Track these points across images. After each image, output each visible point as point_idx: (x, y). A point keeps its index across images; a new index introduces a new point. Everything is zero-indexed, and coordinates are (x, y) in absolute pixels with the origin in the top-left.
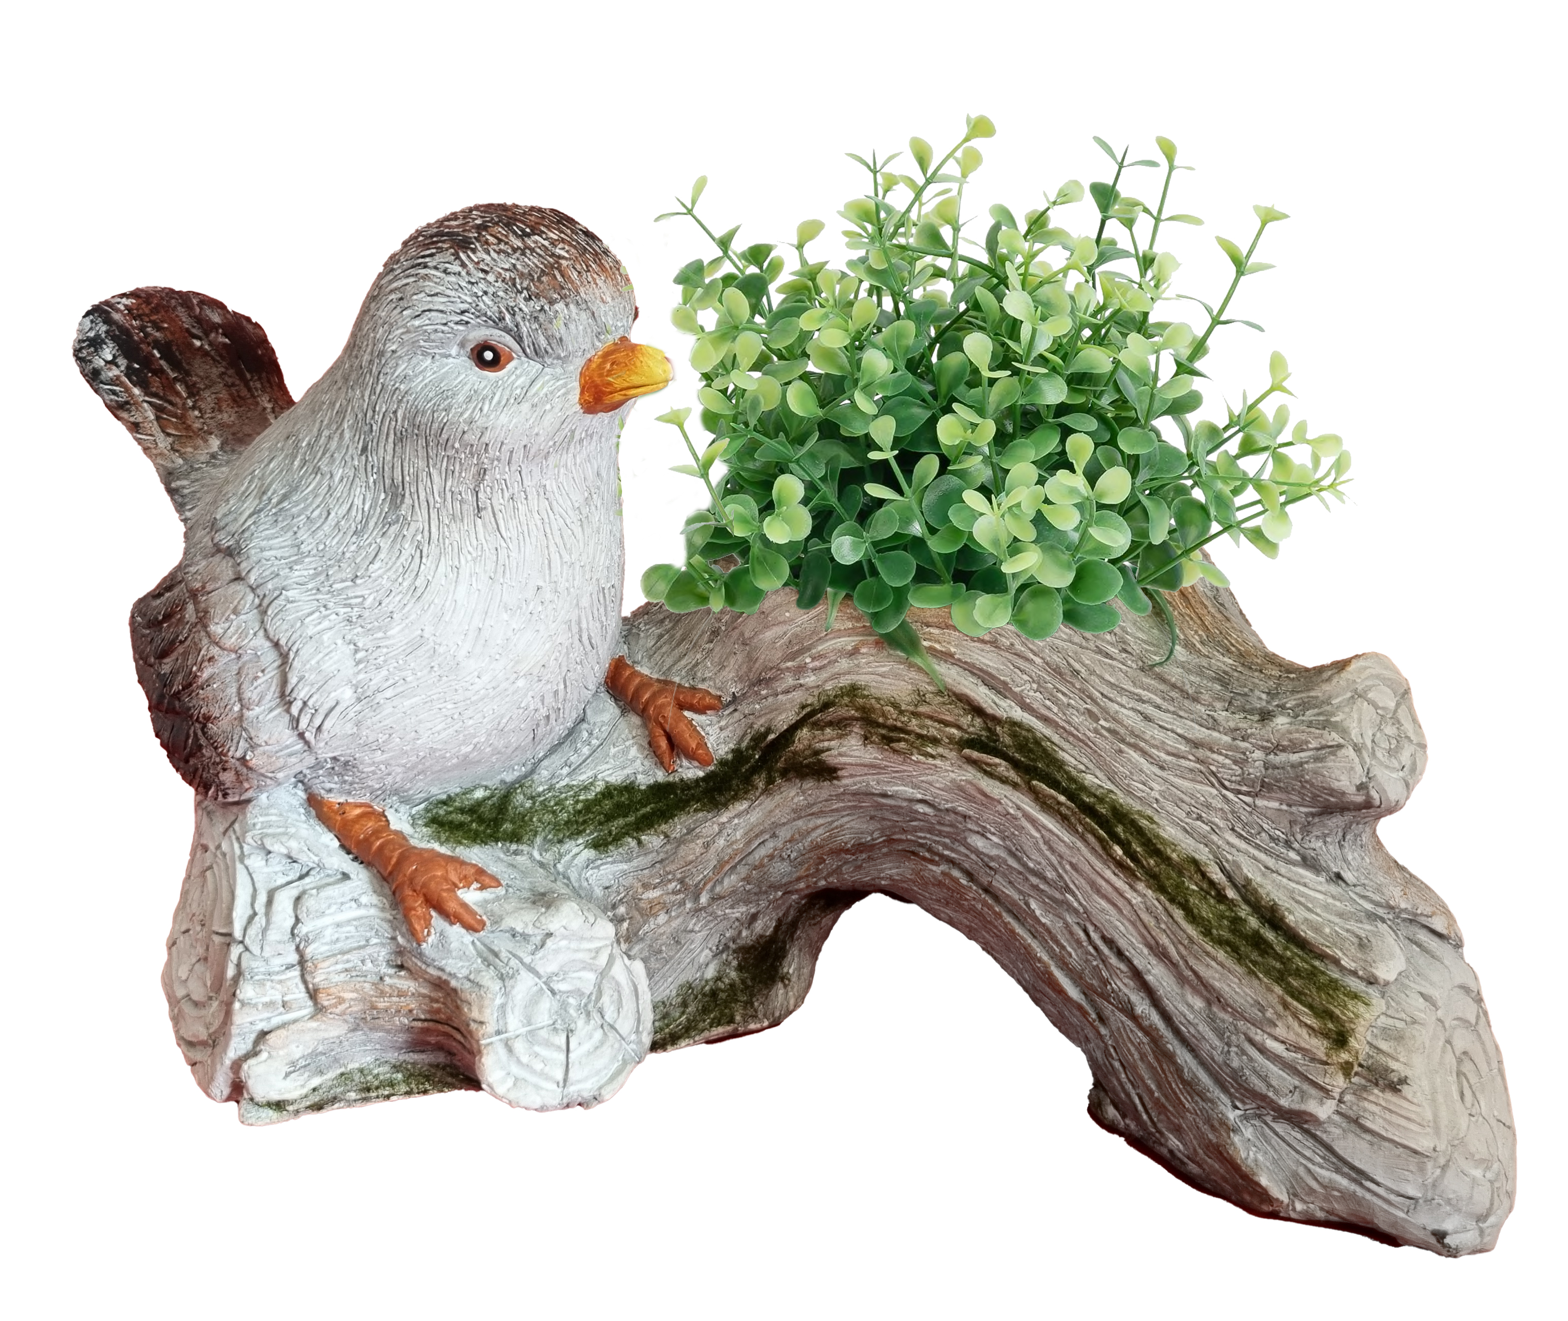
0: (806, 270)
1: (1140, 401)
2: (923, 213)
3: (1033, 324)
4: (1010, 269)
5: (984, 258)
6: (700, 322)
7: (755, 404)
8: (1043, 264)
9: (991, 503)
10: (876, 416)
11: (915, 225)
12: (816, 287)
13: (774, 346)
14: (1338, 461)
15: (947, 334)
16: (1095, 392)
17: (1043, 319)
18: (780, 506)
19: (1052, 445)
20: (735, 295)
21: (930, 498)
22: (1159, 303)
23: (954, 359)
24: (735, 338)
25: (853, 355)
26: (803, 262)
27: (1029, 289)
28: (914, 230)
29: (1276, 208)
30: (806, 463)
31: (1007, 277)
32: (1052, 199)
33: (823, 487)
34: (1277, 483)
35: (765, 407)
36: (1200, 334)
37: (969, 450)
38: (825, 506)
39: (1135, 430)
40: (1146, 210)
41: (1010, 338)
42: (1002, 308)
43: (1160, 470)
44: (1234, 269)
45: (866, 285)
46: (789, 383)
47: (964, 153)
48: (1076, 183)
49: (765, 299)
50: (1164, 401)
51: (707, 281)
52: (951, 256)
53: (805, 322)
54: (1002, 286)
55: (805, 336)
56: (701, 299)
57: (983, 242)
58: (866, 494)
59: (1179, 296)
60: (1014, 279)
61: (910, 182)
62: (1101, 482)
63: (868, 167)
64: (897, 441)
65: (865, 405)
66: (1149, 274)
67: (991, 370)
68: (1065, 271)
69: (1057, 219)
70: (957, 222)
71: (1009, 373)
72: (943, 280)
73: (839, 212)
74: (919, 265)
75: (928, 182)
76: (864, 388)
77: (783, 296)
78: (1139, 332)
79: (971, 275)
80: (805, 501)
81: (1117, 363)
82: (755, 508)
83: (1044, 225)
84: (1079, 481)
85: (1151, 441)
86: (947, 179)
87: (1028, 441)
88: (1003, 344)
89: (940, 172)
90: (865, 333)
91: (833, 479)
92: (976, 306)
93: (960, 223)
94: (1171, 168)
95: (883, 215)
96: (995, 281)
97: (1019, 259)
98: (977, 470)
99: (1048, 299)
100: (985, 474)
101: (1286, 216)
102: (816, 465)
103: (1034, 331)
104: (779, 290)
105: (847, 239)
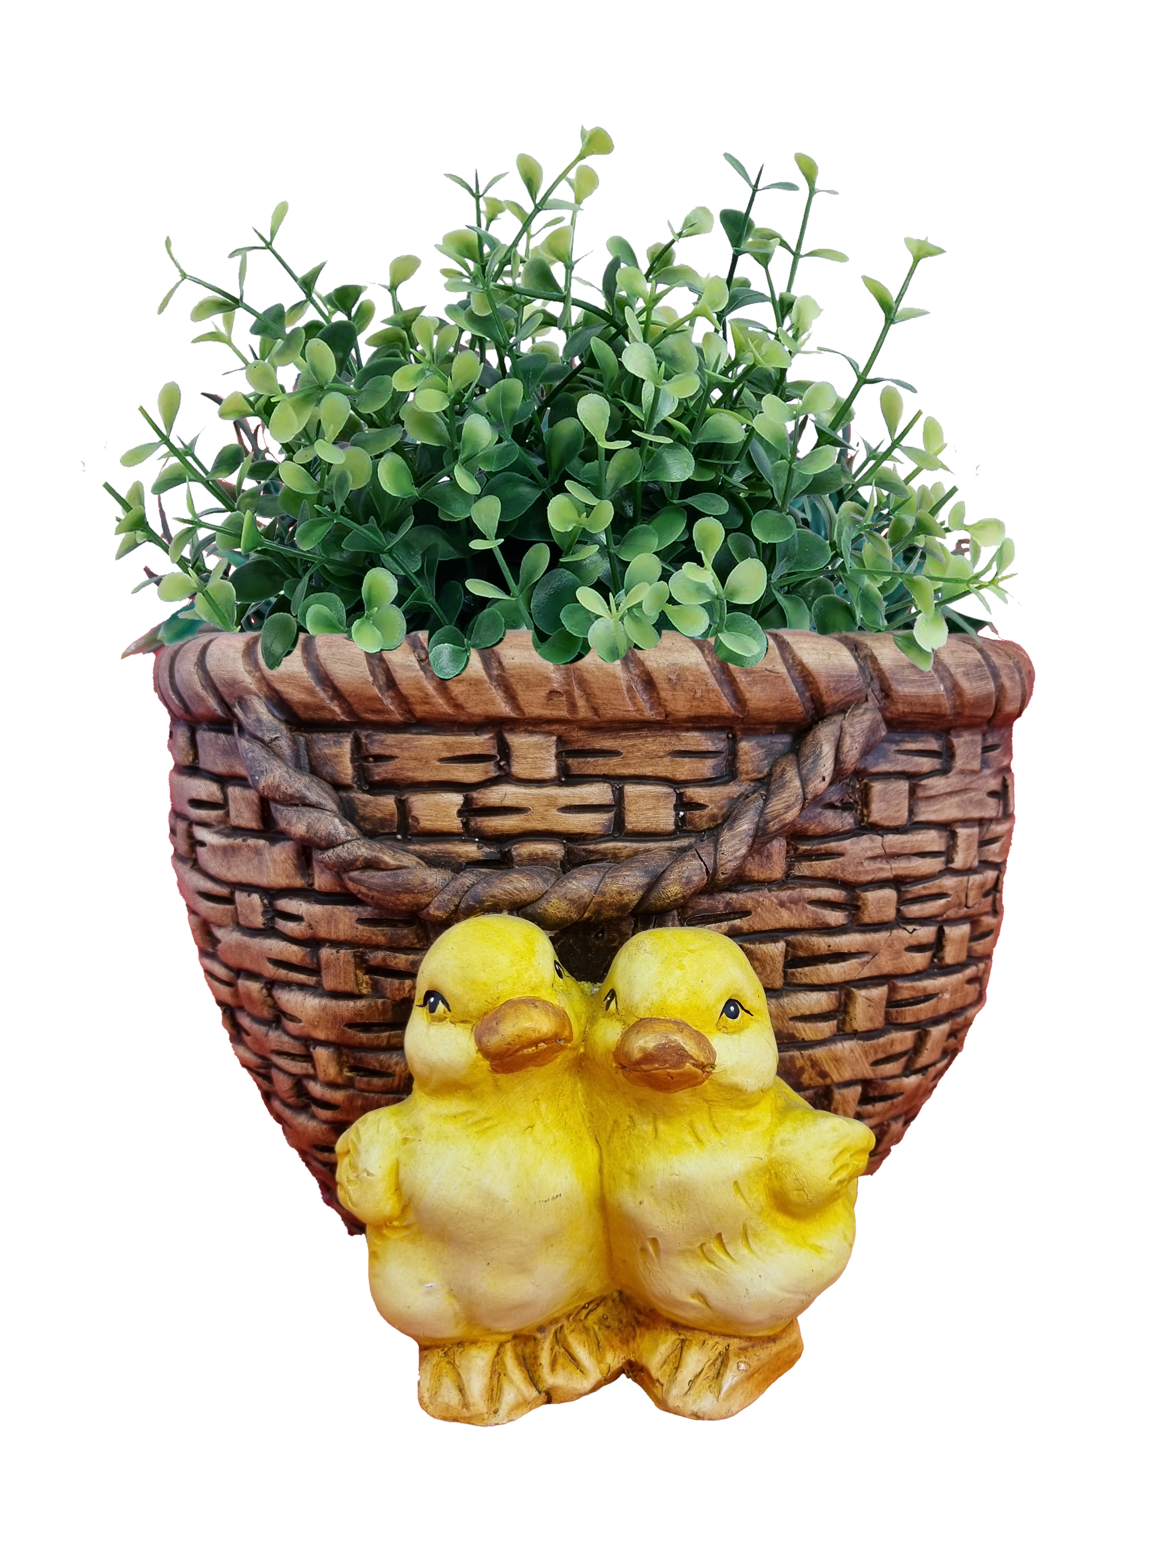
0: (400, 317)
1: (777, 478)
2: (531, 247)
3: (656, 383)
4: (629, 316)
5: (600, 302)
6: (280, 382)
7: (342, 481)
8: (668, 310)
9: (608, 603)
10: (479, 497)
11: (522, 261)
12: (411, 337)
13: (364, 411)
14: (1000, 550)
15: (560, 395)
16: (726, 466)
17: (668, 377)
18: (370, 607)
19: (677, 533)
20: (319, 347)
21: (539, 597)
22: (798, 356)
23: (566, 426)
24: (319, 401)
25: (453, 421)
26: (397, 307)
27: (651, 340)
28: (521, 268)
29: (930, 241)
30: (400, 554)
31: (627, 326)
32: (677, 231)
33: (419, 584)
34: (932, 578)
35: (353, 486)
36: (845, 395)
37: (584, 537)
38: (422, 606)
39: (771, 514)
40: (783, 244)
41: (630, 401)
42: (621, 364)
43: (799, 563)
44: (882, 315)
45: (466, 336)
46: (380, 456)
47: (579, 173)
48: (704, 210)
49: (353, 352)
50: (804, 478)
51: (288, 330)
52: (563, 299)
53: (399, 381)
54: (621, 337)
55: (399, 398)
56: (281, 353)
57: (599, 284)
58: (467, 592)
59: (821, 349)
60: (634, 328)
61: (517, 209)
62: (734, 576)
63: (470, 190)
64: (502, 529)
65: (467, 483)
66: (787, 322)
67: (609, 439)
68: (691, 319)
69: (683, 254)
70: (570, 258)
71: (629, 443)
72: (554, 330)
73: (437, 246)
74: (528, 311)
75: (538, 209)
76: (466, 463)
77: (374, 349)
78: (775, 394)
79: (586, 323)
80: (398, 601)
81: (750, 431)
82: (341, 608)
83: (669, 261)
84: (707, 576)
85: (788, 527)
86: (559, 205)
87: (650, 527)
88: (622, 408)
89: (550, 197)
90: (467, 395)
91: (430, 573)
92: (591, 361)
93: (574, 259)
94: (812, 192)
95: (486, 249)
96: (613, 330)
97: (640, 304)
98: (592, 562)
99: (673, 352)
100: (601, 568)
101: (942, 251)
102: (410, 557)
103: (657, 392)
104: (370, 342)
105: (446, 280)
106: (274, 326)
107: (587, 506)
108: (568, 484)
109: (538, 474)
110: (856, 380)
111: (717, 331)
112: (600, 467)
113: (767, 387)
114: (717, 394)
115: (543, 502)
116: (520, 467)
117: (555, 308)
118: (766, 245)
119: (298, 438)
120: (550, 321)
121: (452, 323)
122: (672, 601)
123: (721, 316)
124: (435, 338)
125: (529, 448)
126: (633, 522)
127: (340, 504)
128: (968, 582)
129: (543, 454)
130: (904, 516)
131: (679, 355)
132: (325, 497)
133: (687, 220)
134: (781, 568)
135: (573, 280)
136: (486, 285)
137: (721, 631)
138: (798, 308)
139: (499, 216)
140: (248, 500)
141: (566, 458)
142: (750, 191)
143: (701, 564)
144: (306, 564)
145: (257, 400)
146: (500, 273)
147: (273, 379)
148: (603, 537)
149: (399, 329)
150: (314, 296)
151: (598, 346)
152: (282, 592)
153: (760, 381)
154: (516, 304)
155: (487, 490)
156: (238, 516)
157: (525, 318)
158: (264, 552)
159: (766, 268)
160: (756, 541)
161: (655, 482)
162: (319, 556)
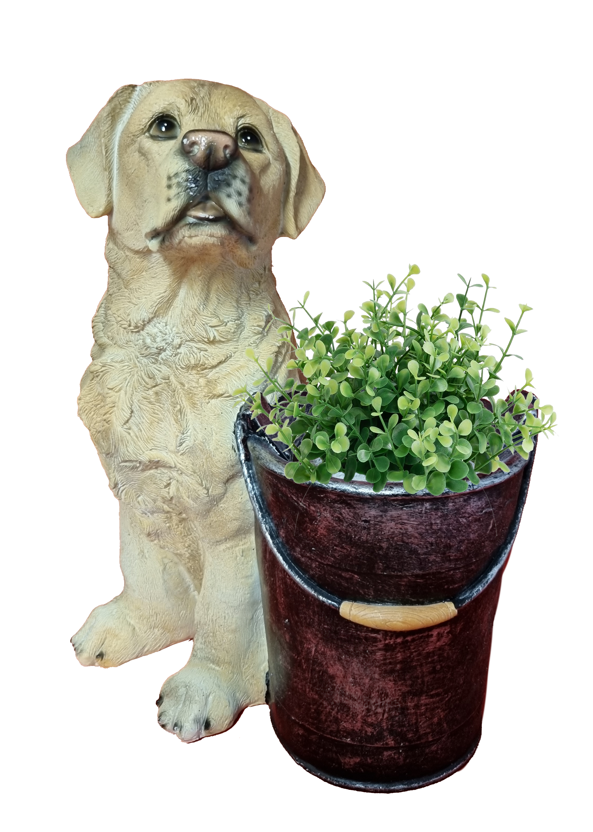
106: (305, 336)
107: (411, 400)
108: (405, 392)
109: (395, 389)
110: (502, 355)
111: (455, 337)
112: (416, 386)
113: (472, 357)
114: (455, 360)
115: (396, 399)
116: (388, 386)
117: (400, 329)
118: (472, 307)
119: (313, 376)
120: (398, 334)
121: (365, 334)
122: (440, 434)
123: (456, 332)
124: (360, 340)
125: (391, 379)
126: (427, 406)
127: (327, 400)
128: (541, 428)
129: (396, 382)
130: (519, 404)
131: (442, 346)
132: (322, 397)
133: (445, 298)
134: (477, 423)
135: (406, 320)
136: (377, 321)
137: (456, 445)
138: (483, 329)
139: (381, 296)
140: (296, 398)
141: (403, 384)
142: (467, 287)
143: (450, 421)
144: (316, 421)
145: (299, 362)
146: (381, 317)
147: (305, 355)
148: (417, 412)
149: (347, 337)
150: (318, 325)
151: (416, 344)
152: (307, 431)
153: (470, 355)
154: (387, 328)
155: (377, 395)
156: (293, 404)
157: (390, 333)
158: (301, 417)
159: (472, 315)
160: (468, 413)
161: (434, 392)
162: (320, 418)
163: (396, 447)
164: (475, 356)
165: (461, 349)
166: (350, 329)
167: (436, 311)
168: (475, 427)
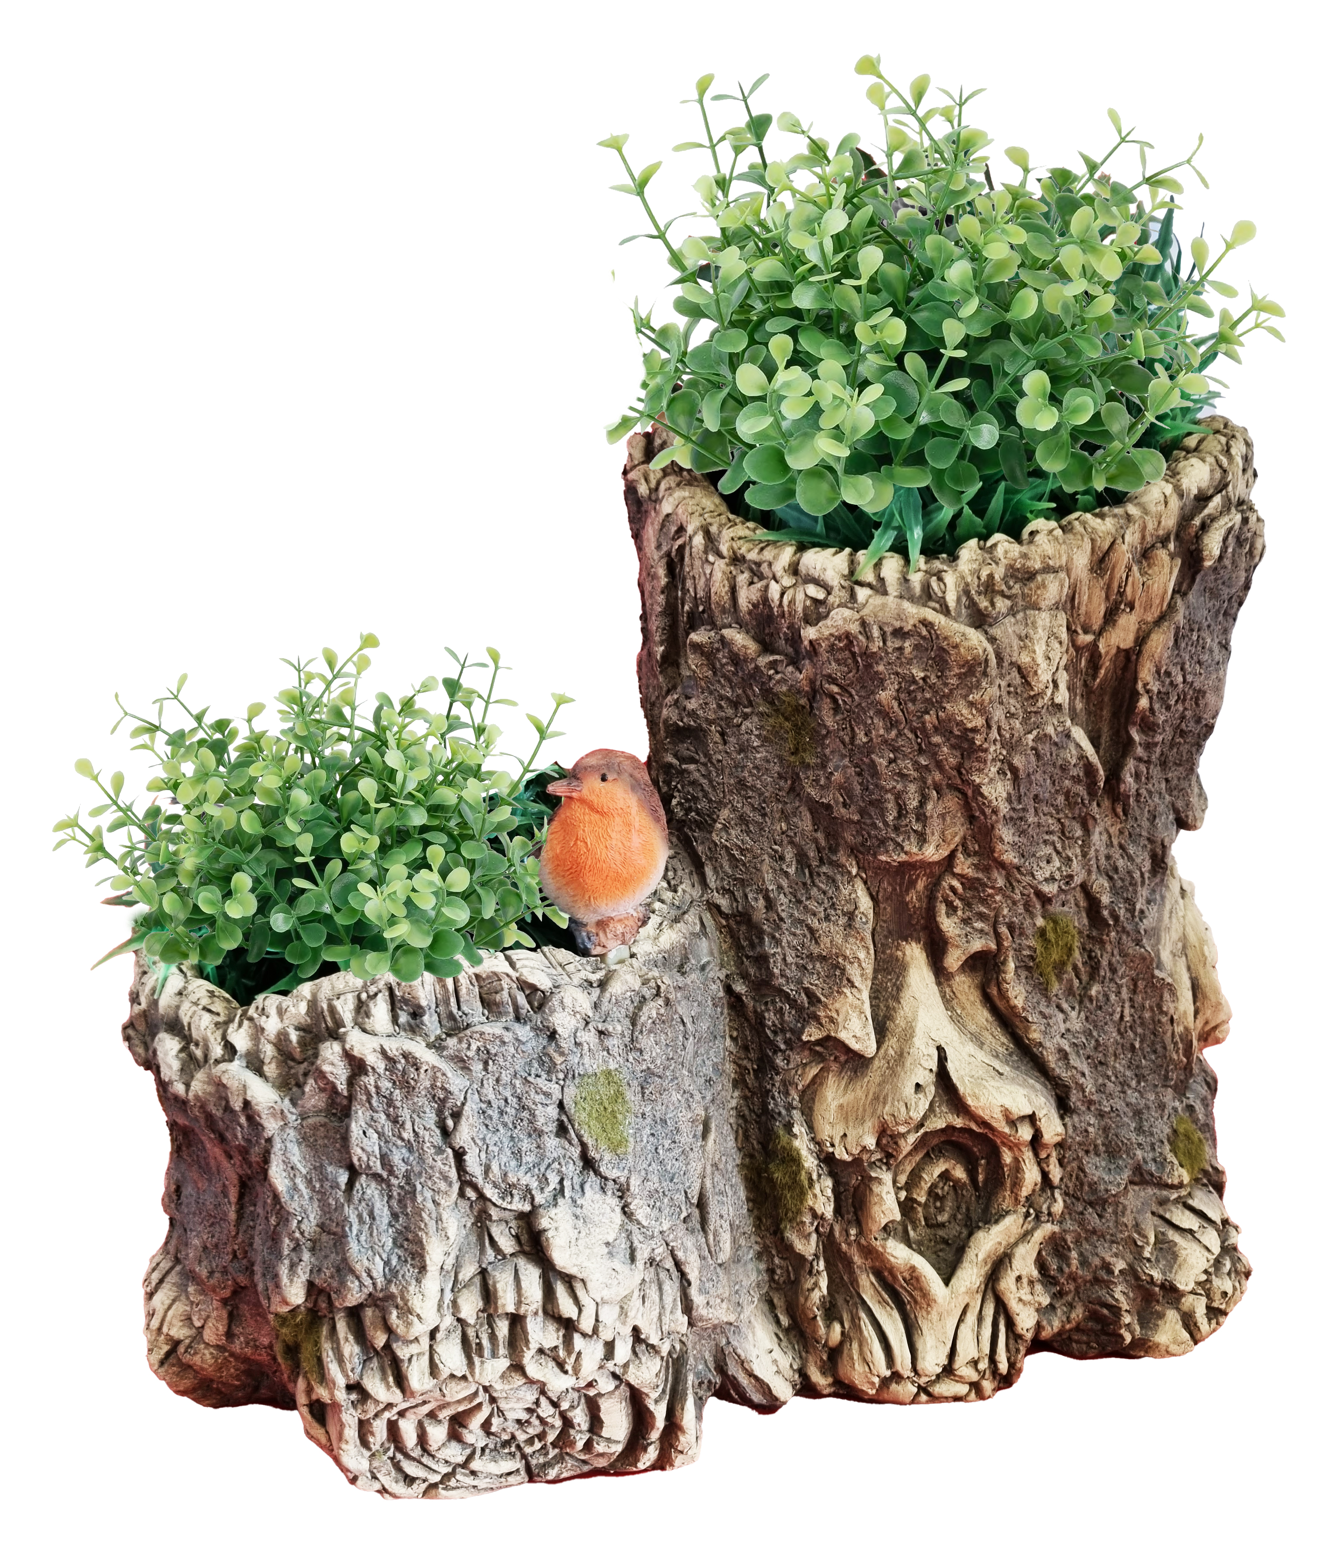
163: (338, 910)
164: (476, 772)
165: (450, 762)
166: (258, 729)
167: (408, 705)
168: (475, 877)
